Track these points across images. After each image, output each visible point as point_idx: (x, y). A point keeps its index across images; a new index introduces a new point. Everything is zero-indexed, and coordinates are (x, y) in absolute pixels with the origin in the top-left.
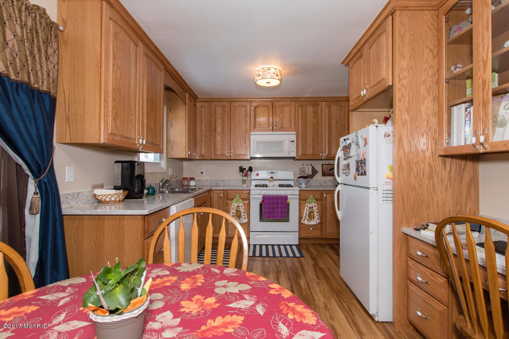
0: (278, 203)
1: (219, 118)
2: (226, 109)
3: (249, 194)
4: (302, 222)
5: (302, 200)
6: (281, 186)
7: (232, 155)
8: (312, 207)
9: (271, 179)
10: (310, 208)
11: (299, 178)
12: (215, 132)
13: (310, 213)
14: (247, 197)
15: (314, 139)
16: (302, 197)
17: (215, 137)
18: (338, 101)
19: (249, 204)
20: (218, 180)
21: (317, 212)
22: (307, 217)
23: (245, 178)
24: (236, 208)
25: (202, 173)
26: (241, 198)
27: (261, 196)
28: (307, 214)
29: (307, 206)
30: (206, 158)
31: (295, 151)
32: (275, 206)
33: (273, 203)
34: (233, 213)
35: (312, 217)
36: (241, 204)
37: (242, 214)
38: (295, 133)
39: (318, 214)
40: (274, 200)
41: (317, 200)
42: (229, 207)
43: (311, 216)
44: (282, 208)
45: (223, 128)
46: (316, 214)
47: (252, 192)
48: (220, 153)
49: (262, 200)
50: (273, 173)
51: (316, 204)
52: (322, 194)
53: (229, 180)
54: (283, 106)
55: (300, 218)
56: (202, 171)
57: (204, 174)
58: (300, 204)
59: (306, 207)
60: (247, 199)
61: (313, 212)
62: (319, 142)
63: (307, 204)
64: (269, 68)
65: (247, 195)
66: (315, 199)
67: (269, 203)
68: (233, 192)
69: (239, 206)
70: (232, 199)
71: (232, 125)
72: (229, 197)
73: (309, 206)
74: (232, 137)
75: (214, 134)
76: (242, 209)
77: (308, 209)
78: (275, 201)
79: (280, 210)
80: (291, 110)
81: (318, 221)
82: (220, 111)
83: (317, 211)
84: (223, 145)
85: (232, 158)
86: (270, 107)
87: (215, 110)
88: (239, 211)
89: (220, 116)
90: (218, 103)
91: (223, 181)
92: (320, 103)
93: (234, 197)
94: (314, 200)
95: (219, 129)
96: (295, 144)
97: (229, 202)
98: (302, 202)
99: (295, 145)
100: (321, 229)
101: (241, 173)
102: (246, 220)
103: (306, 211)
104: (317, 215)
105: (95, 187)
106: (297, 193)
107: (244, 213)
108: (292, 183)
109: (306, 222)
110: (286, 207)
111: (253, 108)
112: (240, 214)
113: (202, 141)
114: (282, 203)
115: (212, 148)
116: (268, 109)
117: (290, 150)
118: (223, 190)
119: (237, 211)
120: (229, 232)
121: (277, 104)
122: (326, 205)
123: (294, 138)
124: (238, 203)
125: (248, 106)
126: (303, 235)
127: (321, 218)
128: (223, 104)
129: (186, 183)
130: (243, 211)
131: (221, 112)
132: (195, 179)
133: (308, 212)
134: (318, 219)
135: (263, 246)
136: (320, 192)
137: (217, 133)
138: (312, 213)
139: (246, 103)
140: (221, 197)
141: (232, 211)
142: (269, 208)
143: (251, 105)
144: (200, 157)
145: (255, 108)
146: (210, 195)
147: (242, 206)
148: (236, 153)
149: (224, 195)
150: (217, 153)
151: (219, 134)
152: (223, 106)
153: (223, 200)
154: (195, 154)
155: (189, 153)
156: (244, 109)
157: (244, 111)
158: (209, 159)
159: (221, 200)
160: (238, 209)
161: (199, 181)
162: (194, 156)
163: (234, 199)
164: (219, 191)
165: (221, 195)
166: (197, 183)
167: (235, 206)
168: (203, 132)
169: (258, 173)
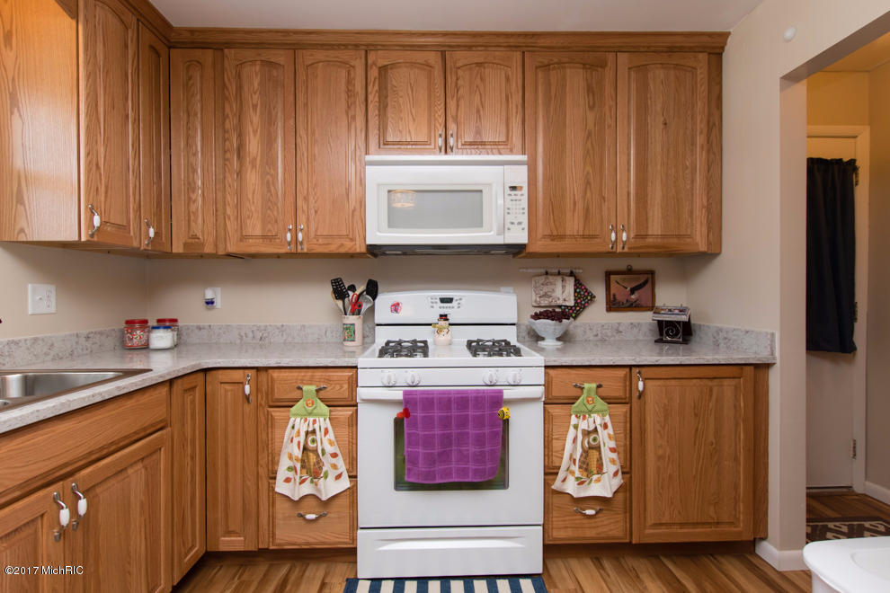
0: (463, 422)
1: (255, 107)
2: (279, 74)
3: (354, 383)
4: (557, 485)
5: (557, 401)
6: (475, 347)
7: (300, 236)
8: (595, 430)
9: (442, 323)
10: (587, 433)
11: (537, 316)
12: (239, 156)
13: (585, 452)
14: (346, 395)
15: (588, 183)
16: (556, 392)
17: (240, 174)
18: (671, 50)
19: (353, 421)
20: (265, 327)
21: (612, 450)
22: (576, 468)
23: (351, 319)
24: (302, 437)
25: (210, 303)
26: (324, 400)
27: (400, 394)
28: (577, 456)
29: (576, 427)
30: (207, 250)
31: (525, 225)
32: (454, 431)
33: (446, 423)
34: (290, 457)
35: (594, 467)
36: (323, 423)
37: (327, 462)
38: (524, 158)
39: (614, 456)
40: (449, 408)
41: (610, 401)
42: (277, 435)
43: (590, 464)
44: (480, 441)
45: (268, 141)
46: (607, 455)
47: (362, 377)
48: (258, 232)
50: (450, 300)
51: (607, 419)
52: (630, 382)
54: (479, 64)
55: (550, 472)
56: (209, 296)
57: (218, 304)
58: (548, 418)
59: (571, 433)
60: (344, 403)
61: (598, 448)
62: (606, 194)
63: (574, 420)
65: (346, 386)
66: (603, 398)
67: (428, 422)
68: (295, 373)
69: (314, 432)
70: (289, 404)
71: (301, 132)
72: (278, 396)
73: (583, 425)
74: (302, 176)
75: (235, 163)
76: (327, 443)
77: (580, 437)
78: (454, 413)
79: (472, 449)
80: (508, 79)
81: (617, 482)
82: (256, 82)
83: (612, 444)
84: (269, 202)
85: (304, 248)
86: (437, 72)
87: (240, 78)
88: (315, 451)
89: (256, 97)
90: (249, 54)
91: (282, 329)
92: (611, 57)
93: (295, 394)
94: (600, 404)
95: (254, 145)
96: (523, 196)
97: (277, 414)
98: (556, 410)
99: (524, 203)
100: (628, 509)
101: (340, 303)
102: (345, 483)
103: (571, 447)
104: (613, 461)
106: (539, 376)
107: (334, 455)
108: (510, 335)
109: (571, 487)
110: (495, 434)
111: (374, 73)
112: (319, 462)
113: (191, 187)
114: (480, 422)
115: (229, 212)
116: (430, 77)
117: (509, 218)
118: (257, 369)
119: (305, 449)
120: (277, 532)
121: (461, 57)
122: (643, 421)
123: (520, 175)
124: (311, 419)
125: (359, 64)
126: (562, 534)
127: (626, 471)
128: (267, 55)
130: (330, 449)
131: (260, 84)
132: (180, 324)
133: (579, 450)
134: (616, 474)
135: (407, 583)
136: (622, 373)
137: (247, 161)
138: (594, 454)
139: (352, 52)
140: (247, 398)
141: (290, 451)
142: (428, 442)
143: (370, 62)
144: (186, 245)
145: (383, 70)
146: (198, 393)
147: (326, 432)
148: (316, 231)
149: (257, 389)
150: (249, 231)
151: (254, 166)
152: (268, 64)
153: (258, 406)
154: (152, 232)
155: (97, 221)
156: (343, 73)
157: (344, 81)
158: (221, 252)
159: (247, 408)
160: (311, 445)
161: (199, 328)
162: (152, 241)
163: (297, 401)
164: (237, 375)
165: (247, 389)
166: (179, 336)
167: (299, 432)
168: (195, 154)
169: (398, 304)
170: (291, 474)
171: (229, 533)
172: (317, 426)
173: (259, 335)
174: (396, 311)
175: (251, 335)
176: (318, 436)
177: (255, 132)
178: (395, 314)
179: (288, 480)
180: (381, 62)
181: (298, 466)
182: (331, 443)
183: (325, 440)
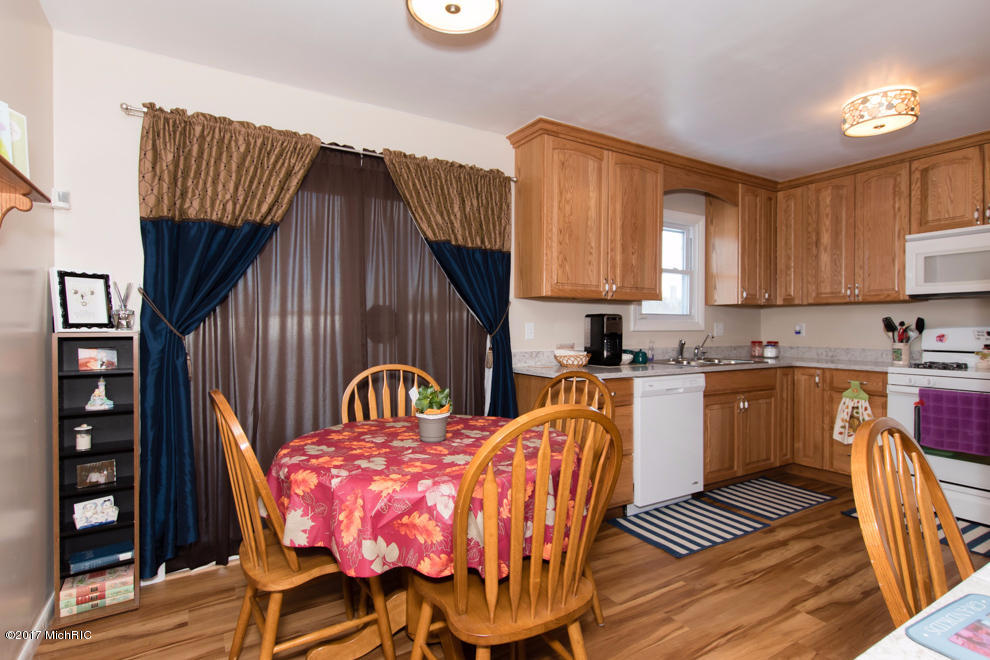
1: (827, 215)
2: (844, 192)
3: (885, 383)
7: (857, 292)
9: (985, 351)
12: (817, 246)
14: (878, 389)
17: (817, 257)
19: (884, 405)
20: (836, 349)
23: (899, 345)
24: (850, 410)
25: (798, 333)
26: (865, 391)
27: (916, 391)
30: (797, 302)
32: (960, 418)
33: (954, 411)
34: (843, 420)
36: (864, 403)
40: (954, 402)
42: (835, 407)
44: (982, 427)
45: (836, 234)
47: (891, 379)
48: (829, 290)
49: (917, 400)
53: (864, 350)
56: (798, 329)
57: (803, 333)
60: (879, 393)
64: (865, 98)
65: (879, 384)
67: (939, 410)
68: (846, 374)
69: (857, 408)
70: (842, 390)
72: (835, 385)
74: (858, 254)
75: (814, 251)
76: (866, 415)
82: (828, 200)
84: (836, 272)
85: (860, 299)
86: (977, 161)
87: (818, 199)
88: (858, 418)
89: (828, 210)
90: (824, 184)
93: (846, 386)
95: (826, 239)
97: (835, 395)
101: (891, 334)
105: (561, 347)
111: (917, 175)
113: (788, 267)
114: (982, 415)
115: (811, 279)
118: (823, 369)
119: (852, 416)
120: (834, 462)
124: (856, 401)
125: (904, 173)
128: (837, 182)
129: (757, 351)
130: (868, 418)
131: (831, 201)
132: (780, 344)
137: (822, 248)
139: (898, 166)
140: (817, 384)
141: (842, 415)
142: (938, 422)
143: (913, 169)
144: (784, 300)
145: (925, 172)
146: (790, 377)
147: (866, 409)
148: (869, 287)
149: (823, 380)
150: (823, 291)
151: (825, 250)
152: (838, 187)
153: (823, 390)
154: (767, 296)
155: (745, 295)
156: (891, 181)
157: (891, 187)
158: (805, 303)
159: (818, 390)
160: (855, 414)
161: (791, 348)
162: (767, 300)
163: (847, 389)
164: (812, 371)
165: (817, 379)
166: (779, 352)
167: (847, 407)
168: (790, 249)
169: (943, 336)
170: (842, 430)
171: (805, 456)
172: (860, 405)
173: (830, 354)
174: (941, 340)
175: (824, 353)
176: (860, 410)
177: (827, 231)
178: (940, 343)
179: (841, 433)
180: (922, 167)
181: (847, 425)
182: (869, 415)
183: (865, 413)
